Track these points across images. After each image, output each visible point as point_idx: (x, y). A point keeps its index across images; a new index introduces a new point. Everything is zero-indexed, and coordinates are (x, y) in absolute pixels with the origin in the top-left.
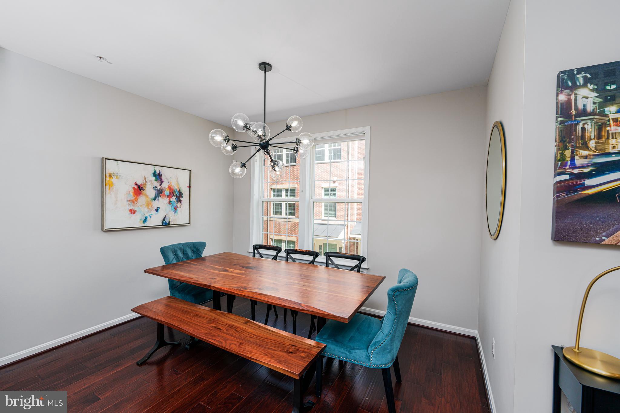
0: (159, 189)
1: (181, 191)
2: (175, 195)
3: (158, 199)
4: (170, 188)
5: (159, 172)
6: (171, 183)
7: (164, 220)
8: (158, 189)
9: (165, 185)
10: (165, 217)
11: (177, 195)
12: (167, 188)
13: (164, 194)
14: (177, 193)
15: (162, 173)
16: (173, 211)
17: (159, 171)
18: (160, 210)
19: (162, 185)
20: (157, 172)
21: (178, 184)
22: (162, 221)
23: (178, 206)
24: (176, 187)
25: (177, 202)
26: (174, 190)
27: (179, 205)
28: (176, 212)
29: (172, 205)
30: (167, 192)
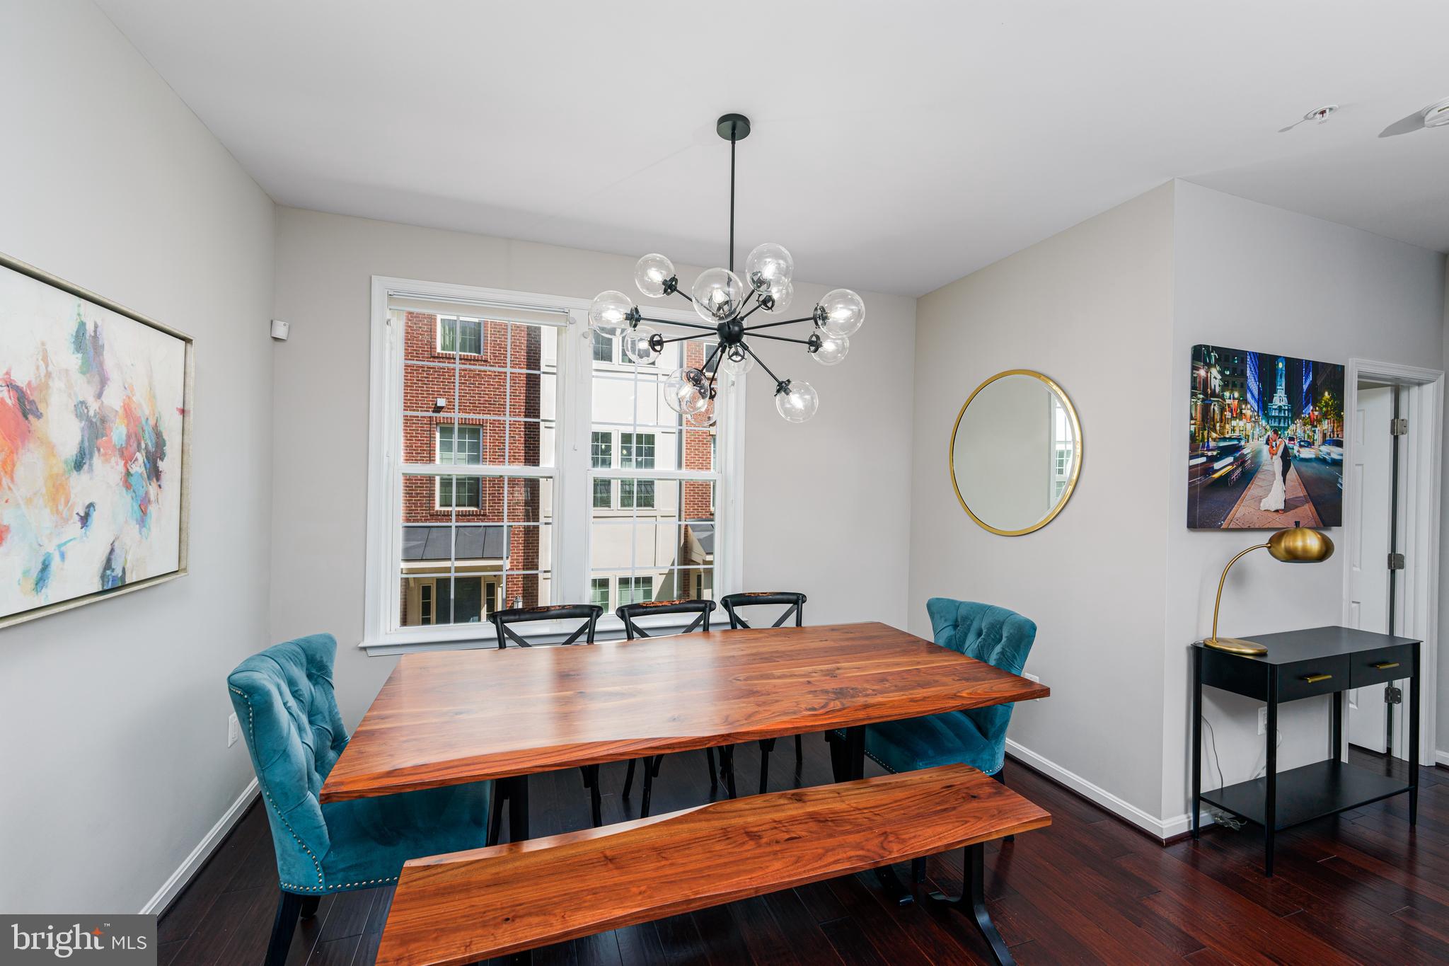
0: (95, 416)
1: (162, 428)
2: (143, 446)
3: (91, 465)
4: (128, 411)
5: (95, 331)
6: (132, 390)
7: (108, 565)
8: (91, 413)
9: (113, 399)
10: (112, 551)
11: (150, 444)
12: (121, 411)
13: (110, 441)
14: (149, 441)
15: (106, 338)
16: (137, 520)
17: (96, 327)
18: (95, 516)
19: (103, 398)
20: (90, 328)
21: (152, 397)
22: (101, 570)
23: (152, 498)
24: (147, 412)
25: (149, 478)
26: (140, 423)
27: (152, 489)
28: (144, 526)
29: (134, 491)
30: (118, 432)
